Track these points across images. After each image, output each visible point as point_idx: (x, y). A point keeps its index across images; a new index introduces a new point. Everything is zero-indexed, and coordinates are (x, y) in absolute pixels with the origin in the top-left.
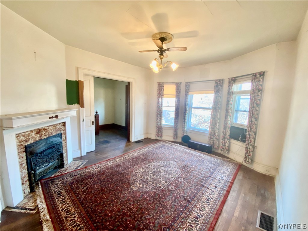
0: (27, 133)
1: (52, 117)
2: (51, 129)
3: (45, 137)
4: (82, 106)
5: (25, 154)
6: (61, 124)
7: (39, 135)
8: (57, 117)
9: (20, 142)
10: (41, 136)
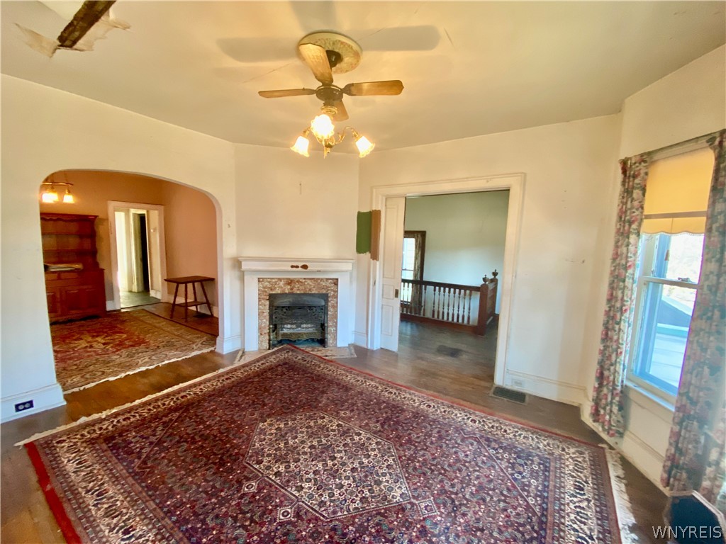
0: (274, 281)
1: (297, 267)
2: (311, 283)
3: (298, 292)
4: (375, 257)
5: (268, 303)
6: (330, 281)
7: (289, 287)
8: (305, 267)
9: (264, 288)
10: (292, 289)
